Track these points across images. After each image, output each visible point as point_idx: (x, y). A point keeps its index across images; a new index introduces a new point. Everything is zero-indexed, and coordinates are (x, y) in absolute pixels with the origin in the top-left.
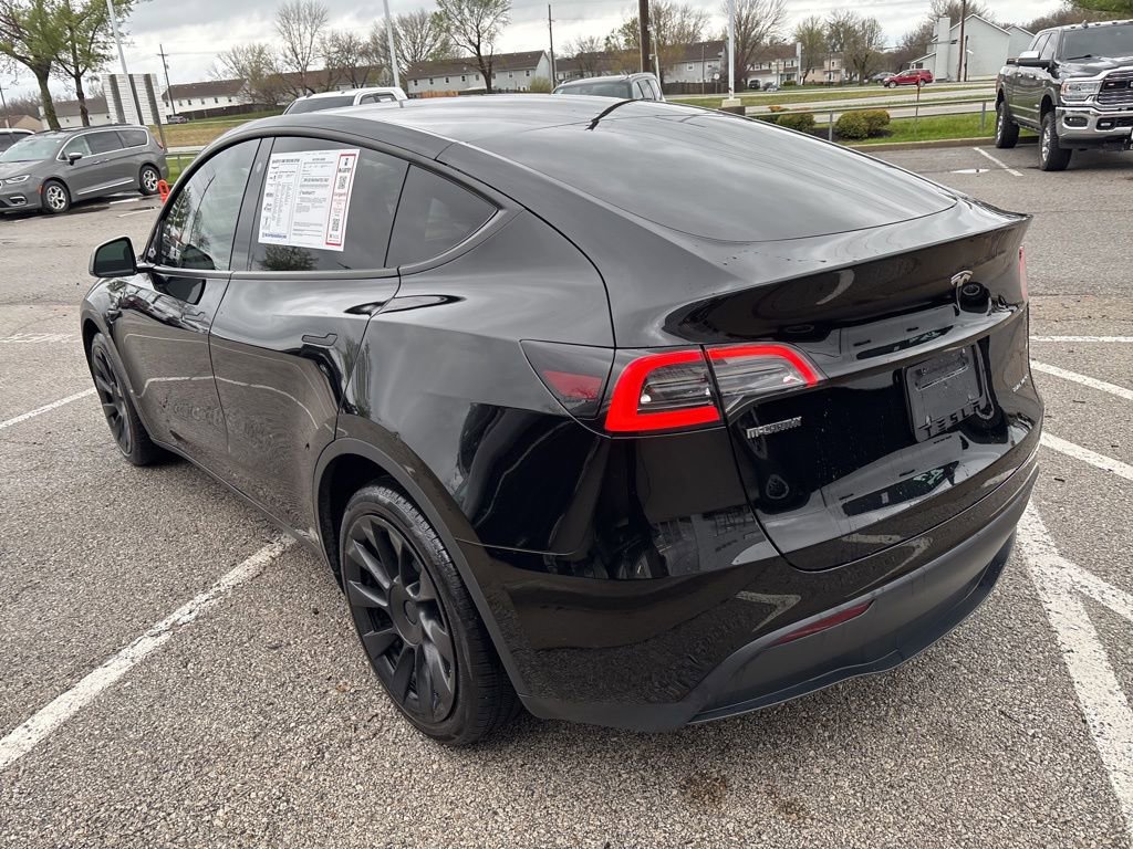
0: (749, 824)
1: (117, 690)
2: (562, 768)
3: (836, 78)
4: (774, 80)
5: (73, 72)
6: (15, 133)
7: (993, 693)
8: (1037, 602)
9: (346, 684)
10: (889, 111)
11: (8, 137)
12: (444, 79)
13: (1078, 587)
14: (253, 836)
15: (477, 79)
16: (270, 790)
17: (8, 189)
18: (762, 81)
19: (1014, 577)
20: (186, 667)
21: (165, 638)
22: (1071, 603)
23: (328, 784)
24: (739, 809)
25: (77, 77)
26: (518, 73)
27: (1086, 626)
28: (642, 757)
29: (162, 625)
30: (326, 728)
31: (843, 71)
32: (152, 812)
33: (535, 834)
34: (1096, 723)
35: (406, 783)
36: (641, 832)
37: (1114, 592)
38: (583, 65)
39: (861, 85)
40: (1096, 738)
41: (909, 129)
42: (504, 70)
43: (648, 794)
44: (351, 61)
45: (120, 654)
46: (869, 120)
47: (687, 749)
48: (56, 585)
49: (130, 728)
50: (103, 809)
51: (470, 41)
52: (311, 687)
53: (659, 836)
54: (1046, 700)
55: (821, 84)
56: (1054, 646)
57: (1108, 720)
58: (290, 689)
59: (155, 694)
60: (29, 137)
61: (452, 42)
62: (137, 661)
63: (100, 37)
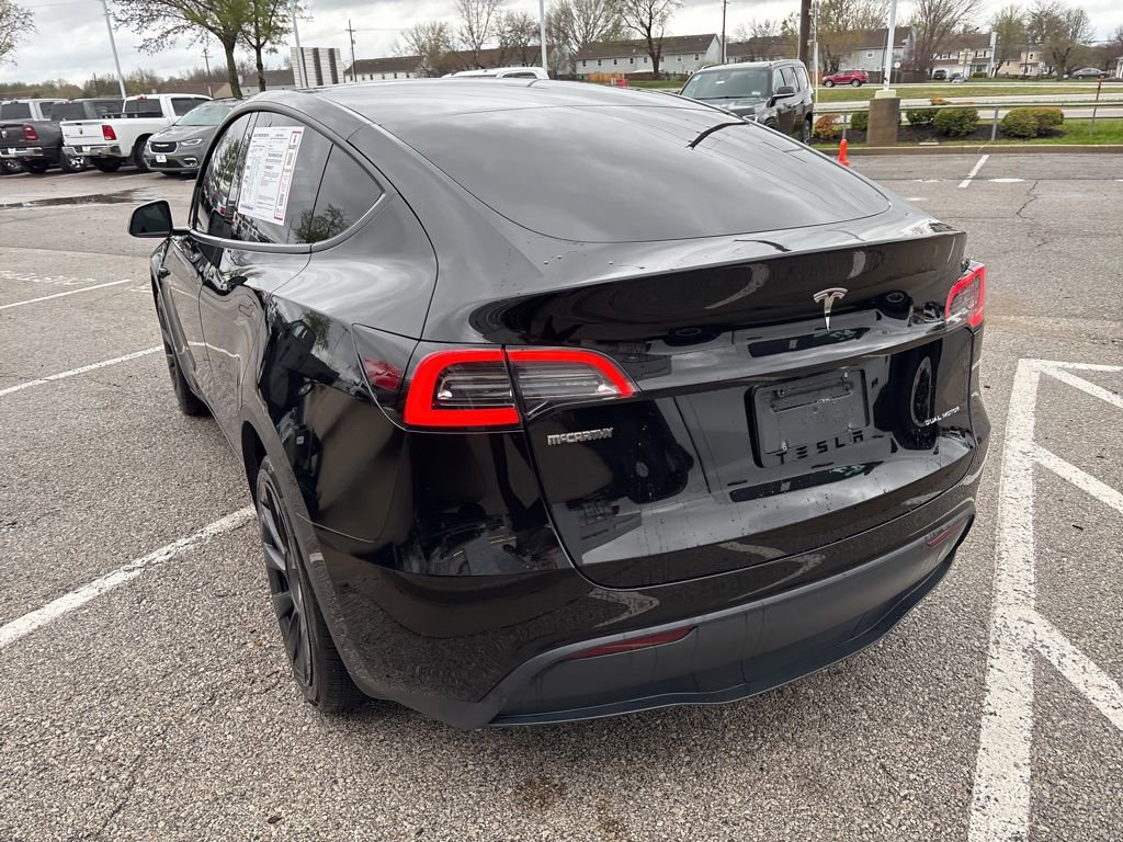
0: (565, 835)
1: (74, 616)
2: (416, 750)
3: (1033, 72)
4: (965, 72)
5: (254, 43)
6: (196, 99)
7: (884, 744)
8: (983, 654)
9: (265, 638)
10: (1063, 111)
11: (189, 102)
12: (613, 61)
13: (1038, 646)
14: (121, 765)
15: (646, 61)
16: (154, 727)
17: (183, 151)
18: (949, 71)
19: (971, 626)
20: (139, 603)
21: (136, 573)
22: (1021, 662)
23: (205, 729)
24: (562, 818)
25: (258, 48)
26: (686, 57)
27: (1023, 689)
28: (496, 752)
29: (138, 562)
30: (228, 677)
31: (1042, 64)
32: (52, 728)
33: (361, 808)
34: (981, 796)
35: (272, 739)
36: (459, 824)
37: (1076, 658)
38: (756, 51)
39: (1059, 81)
40: (974, 812)
41: (1085, 131)
42: (674, 53)
43: (482, 789)
44: (523, 40)
45: (93, 583)
46: (1041, 118)
47: (541, 751)
48: (74, 513)
49: (69, 651)
50: (15, 719)
51: (642, 23)
52: (234, 638)
53: (473, 831)
54: (939, 762)
55: (1016, 78)
56: (977, 705)
57: (997, 795)
58: (215, 636)
59: (103, 623)
60: (208, 103)
61: (624, 23)
62: (103, 591)
63: (281, 11)
